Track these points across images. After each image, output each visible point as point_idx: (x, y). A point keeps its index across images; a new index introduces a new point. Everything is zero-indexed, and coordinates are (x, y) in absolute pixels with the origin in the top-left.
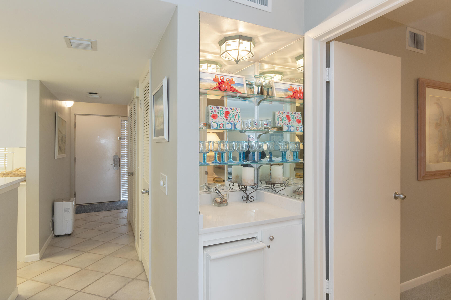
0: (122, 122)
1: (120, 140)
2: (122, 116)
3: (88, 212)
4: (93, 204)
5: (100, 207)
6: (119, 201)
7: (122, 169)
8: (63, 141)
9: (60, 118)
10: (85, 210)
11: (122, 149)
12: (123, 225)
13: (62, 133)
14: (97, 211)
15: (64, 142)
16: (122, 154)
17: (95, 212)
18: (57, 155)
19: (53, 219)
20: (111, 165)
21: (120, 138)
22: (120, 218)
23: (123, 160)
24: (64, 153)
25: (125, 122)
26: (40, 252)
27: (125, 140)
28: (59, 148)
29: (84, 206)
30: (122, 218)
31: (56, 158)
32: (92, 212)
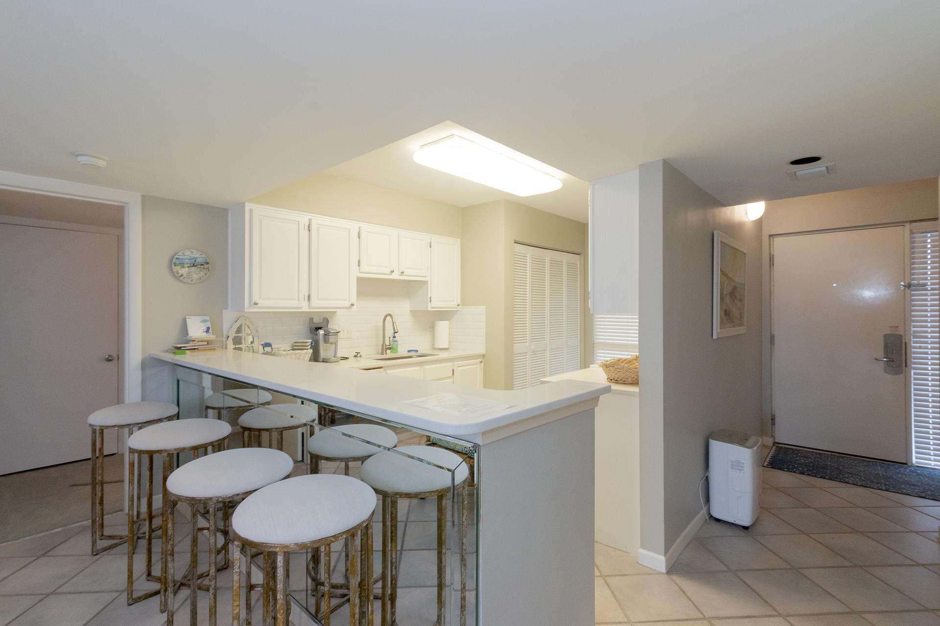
0: (914, 238)
1: (907, 291)
2: (915, 221)
3: (803, 474)
4: (819, 453)
5: (841, 468)
6: (906, 464)
7: (915, 374)
8: (735, 297)
9: (726, 244)
10: (796, 463)
11: (914, 316)
12: (923, 565)
13: (733, 280)
14: (830, 479)
15: (741, 300)
16: (914, 332)
17: (824, 478)
18: (717, 329)
19: (707, 477)
20: (876, 359)
21: (909, 286)
22: (912, 531)
23: (920, 348)
24: (741, 325)
25: (926, 237)
26: (668, 554)
27: (927, 290)
28: (723, 314)
29: (796, 452)
30: (917, 532)
31: (715, 337)
32: (815, 476)
